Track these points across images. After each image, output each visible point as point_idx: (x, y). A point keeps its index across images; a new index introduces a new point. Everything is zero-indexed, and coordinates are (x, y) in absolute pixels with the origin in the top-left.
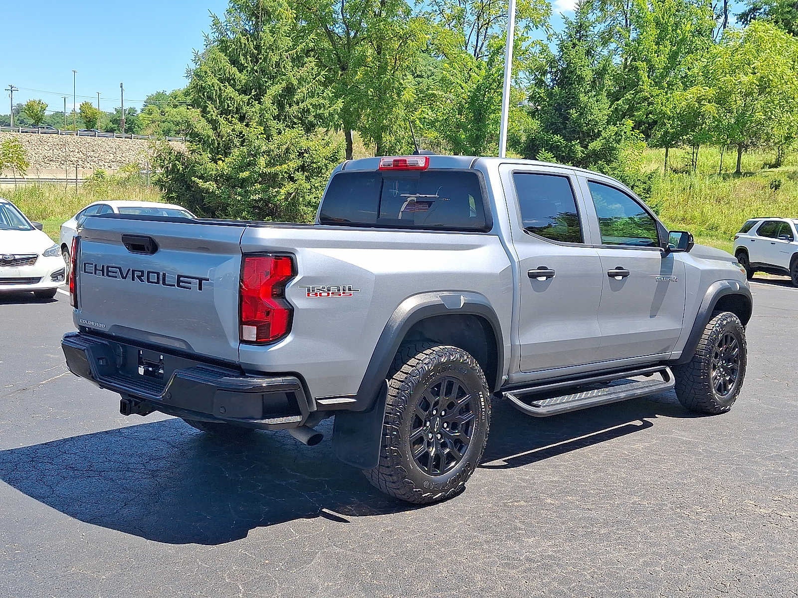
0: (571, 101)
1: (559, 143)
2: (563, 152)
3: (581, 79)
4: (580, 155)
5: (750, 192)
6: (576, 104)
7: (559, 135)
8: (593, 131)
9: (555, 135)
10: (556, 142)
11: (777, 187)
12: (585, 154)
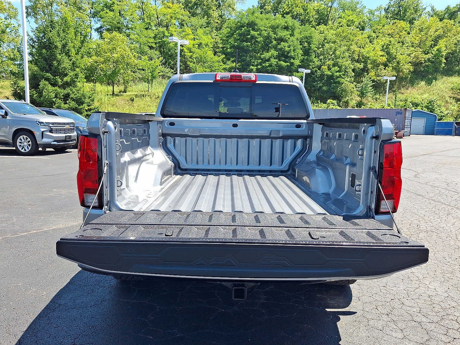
0: (53, 57)
1: (49, 77)
2: (52, 81)
3: (56, 47)
4: (60, 83)
5: (123, 102)
6: (55, 59)
7: (49, 73)
8: (64, 72)
9: (47, 73)
10: (48, 77)
11: (133, 100)
12: (62, 83)
